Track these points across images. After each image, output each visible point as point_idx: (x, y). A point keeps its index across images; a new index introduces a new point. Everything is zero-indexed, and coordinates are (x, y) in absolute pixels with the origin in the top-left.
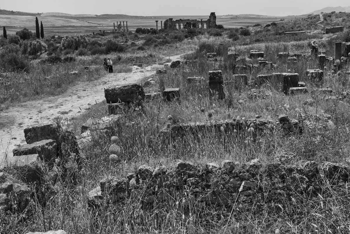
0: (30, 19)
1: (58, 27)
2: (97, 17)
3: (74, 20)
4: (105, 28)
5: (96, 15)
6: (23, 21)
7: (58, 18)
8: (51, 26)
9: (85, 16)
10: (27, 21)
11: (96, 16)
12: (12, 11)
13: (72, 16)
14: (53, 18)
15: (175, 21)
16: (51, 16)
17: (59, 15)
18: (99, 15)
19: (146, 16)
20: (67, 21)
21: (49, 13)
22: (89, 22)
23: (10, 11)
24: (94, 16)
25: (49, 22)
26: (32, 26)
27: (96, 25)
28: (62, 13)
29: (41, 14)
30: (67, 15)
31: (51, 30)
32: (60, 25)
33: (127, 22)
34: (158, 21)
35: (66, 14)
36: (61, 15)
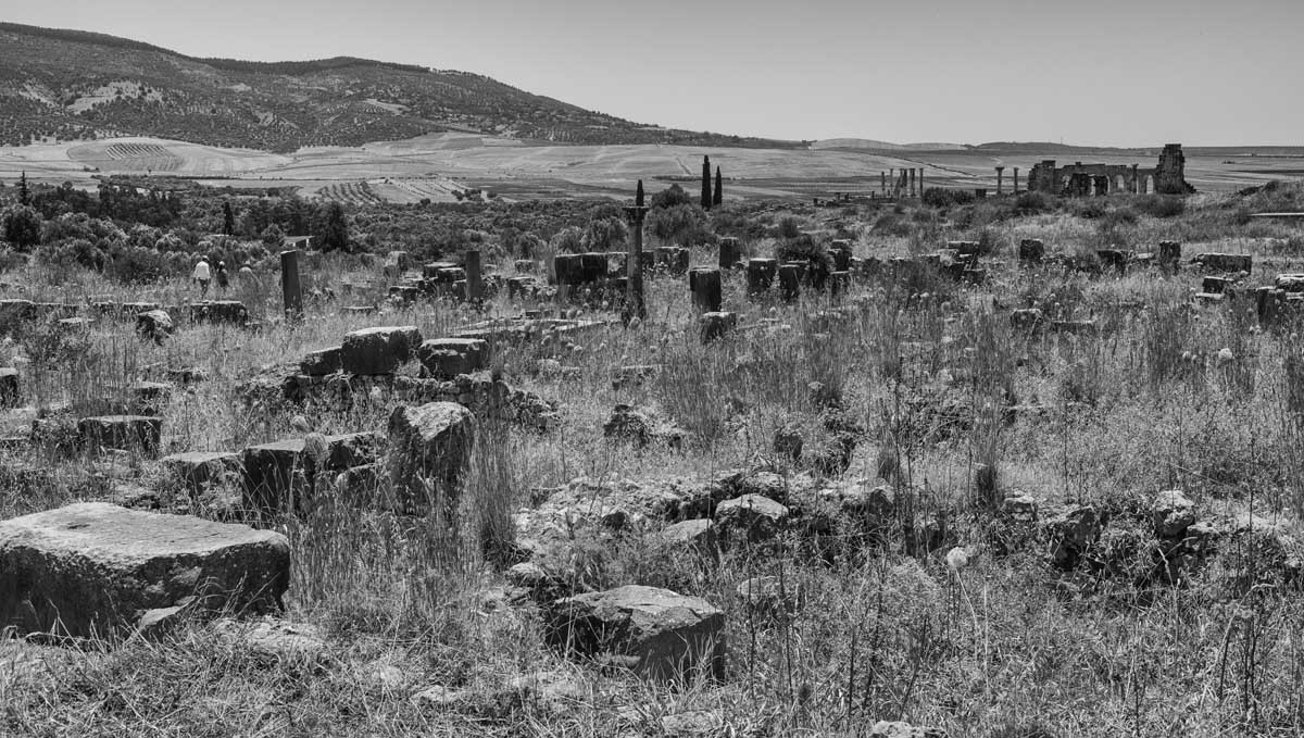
0: (774, 157)
1: (844, 180)
2: (971, 152)
3: (895, 160)
4: (980, 182)
5: (966, 146)
6: (755, 163)
7: (851, 155)
8: (826, 176)
9: (935, 148)
10: (765, 163)
11: (965, 149)
12: (736, 137)
13: (896, 148)
14: (837, 156)
15: (1061, 167)
16: (836, 149)
17: (860, 146)
18: (976, 145)
19: (1126, 147)
20: (874, 162)
21: (834, 141)
22: (938, 165)
23: (730, 137)
24: (959, 148)
25: (823, 166)
26: (775, 177)
27: (956, 174)
28: (868, 141)
29: (810, 144)
30: (883, 147)
31: (821, 189)
32: (849, 175)
33: (922, 170)
34: (1003, 168)
35: (880, 143)
36: (865, 146)
